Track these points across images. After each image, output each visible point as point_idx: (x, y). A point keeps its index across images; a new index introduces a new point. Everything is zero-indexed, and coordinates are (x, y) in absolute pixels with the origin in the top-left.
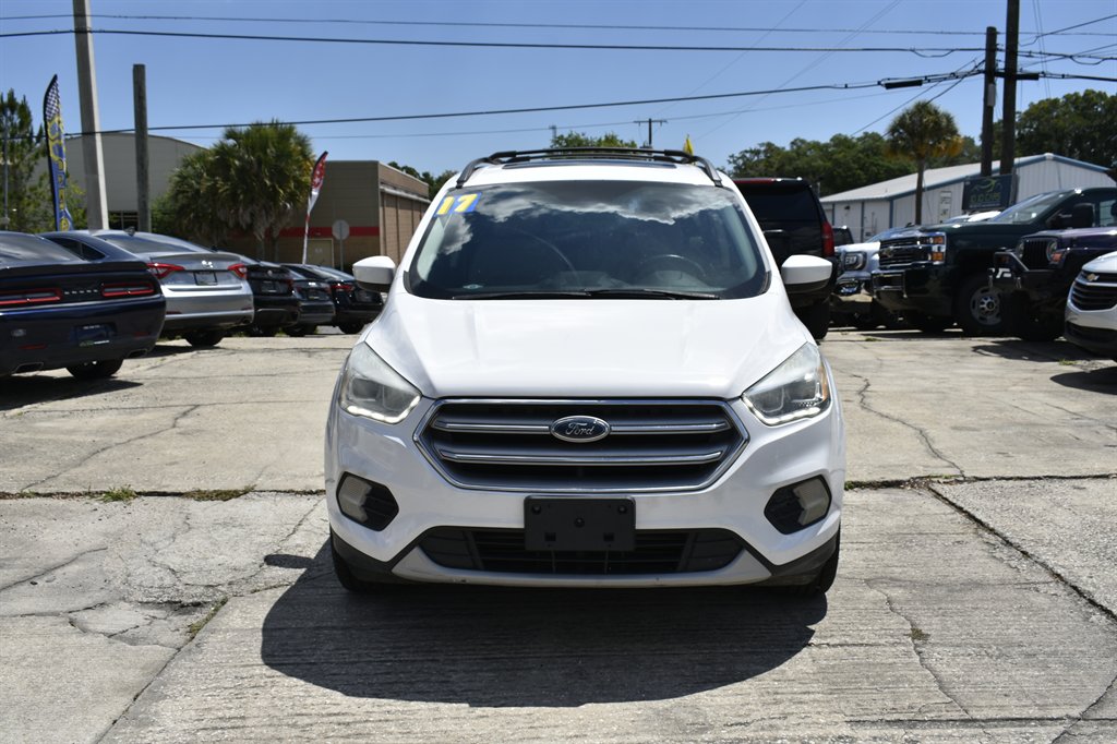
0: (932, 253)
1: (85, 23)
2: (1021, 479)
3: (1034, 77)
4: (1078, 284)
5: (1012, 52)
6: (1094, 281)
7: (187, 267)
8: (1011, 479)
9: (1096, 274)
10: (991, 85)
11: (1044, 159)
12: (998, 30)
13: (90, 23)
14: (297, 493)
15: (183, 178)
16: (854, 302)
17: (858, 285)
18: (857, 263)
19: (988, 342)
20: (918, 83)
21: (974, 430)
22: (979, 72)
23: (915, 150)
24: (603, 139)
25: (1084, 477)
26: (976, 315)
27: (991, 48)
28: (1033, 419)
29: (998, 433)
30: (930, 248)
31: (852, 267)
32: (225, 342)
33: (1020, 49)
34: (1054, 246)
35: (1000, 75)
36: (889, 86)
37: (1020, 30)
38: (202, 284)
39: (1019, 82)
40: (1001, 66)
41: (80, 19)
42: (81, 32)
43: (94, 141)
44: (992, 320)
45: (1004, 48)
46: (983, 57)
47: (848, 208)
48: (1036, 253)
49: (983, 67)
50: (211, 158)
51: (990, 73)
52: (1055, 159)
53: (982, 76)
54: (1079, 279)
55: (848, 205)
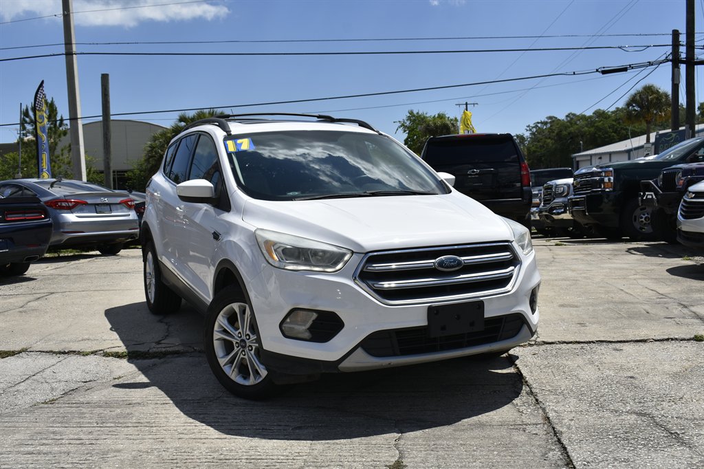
0: (604, 183)
1: (72, 49)
2: (579, 343)
4: (685, 201)
5: (691, 46)
6: (692, 198)
7: (89, 201)
8: (571, 343)
9: (693, 193)
10: (676, 69)
12: (680, 32)
13: (75, 49)
14: (54, 353)
15: (152, 147)
16: (562, 220)
17: (565, 207)
18: (563, 192)
19: (642, 245)
20: (624, 69)
21: (576, 307)
22: (668, 61)
23: (644, 117)
24: (436, 116)
25: (627, 342)
26: (637, 226)
27: (676, 44)
28: (627, 298)
29: (591, 308)
30: (603, 180)
31: (560, 195)
32: (123, 252)
33: (696, 44)
34: (680, 175)
35: (683, 62)
36: (604, 72)
37: (696, 31)
38: (100, 212)
39: (696, 66)
40: (683, 56)
41: (69, 46)
42: (69, 54)
43: (77, 123)
44: (647, 229)
45: (685, 43)
46: (671, 51)
47: (600, 158)
48: (669, 180)
49: (671, 57)
50: (169, 135)
51: (676, 61)
53: (670, 63)
54: (685, 198)
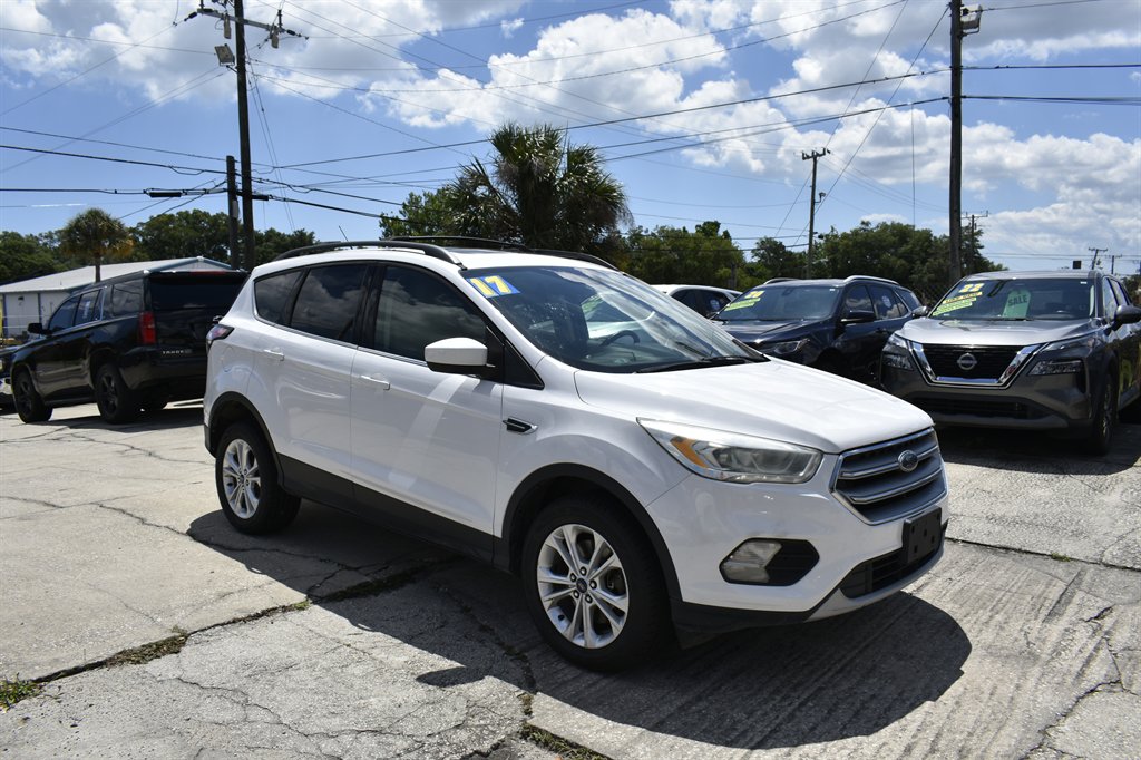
3: (265, 198)
5: (247, 177)
10: (233, 201)
11: (197, 261)
12: (235, 159)
20: (178, 195)
22: (224, 190)
27: (231, 173)
33: (252, 175)
35: (240, 194)
36: (153, 195)
37: (252, 161)
39: (253, 201)
40: (240, 187)
45: (241, 173)
46: (226, 179)
49: (225, 186)
51: (233, 193)
52: (205, 261)
53: (226, 193)
55: (21, 296)
